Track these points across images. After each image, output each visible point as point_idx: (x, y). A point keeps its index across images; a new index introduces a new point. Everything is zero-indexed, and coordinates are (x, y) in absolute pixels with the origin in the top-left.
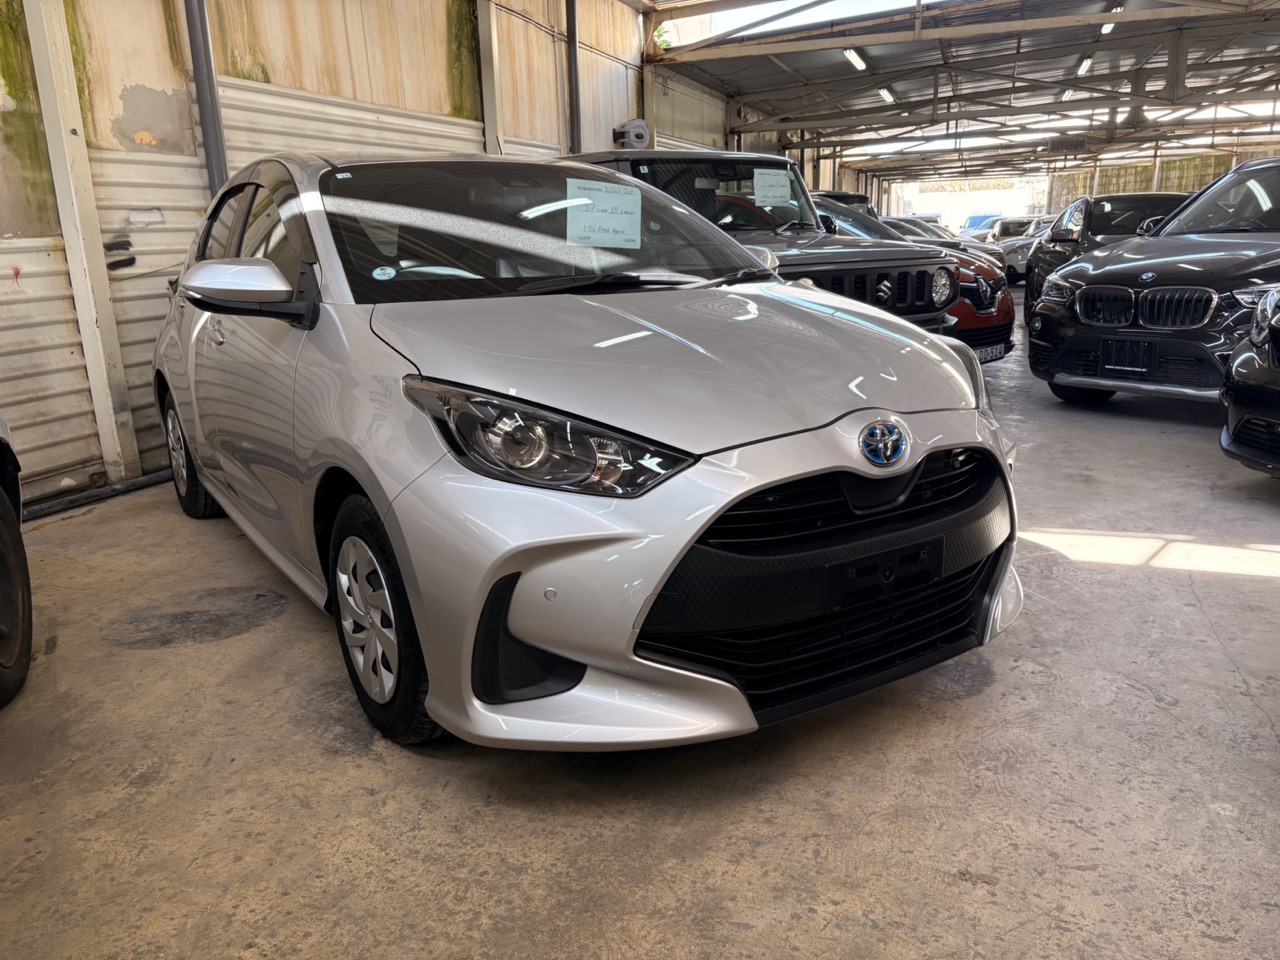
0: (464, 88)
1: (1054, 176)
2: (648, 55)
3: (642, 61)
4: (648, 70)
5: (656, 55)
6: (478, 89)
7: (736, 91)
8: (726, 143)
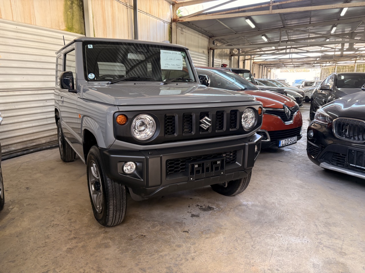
1: (322, 69)
2: (174, 19)
3: (172, 21)
5: (176, 19)
7: (212, 35)
8: (209, 53)
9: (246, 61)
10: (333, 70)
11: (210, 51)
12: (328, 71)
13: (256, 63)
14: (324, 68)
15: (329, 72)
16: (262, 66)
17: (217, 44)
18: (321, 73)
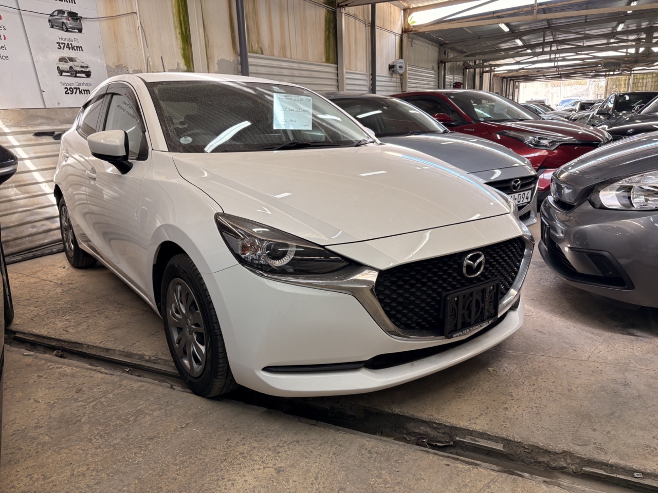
0: (331, 50)
1: (608, 79)
2: (405, 29)
3: (402, 32)
4: (405, 36)
5: (408, 28)
6: (335, 50)
7: (444, 42)
9: (484, 74)
10: (627, 81)
11: (440, 65)
12: (618, 83)
13: (498, 76)
14: (612, 78)
15: (620, 85)
16: (506, 80)
17: (449, 55)
18: (607, 87)
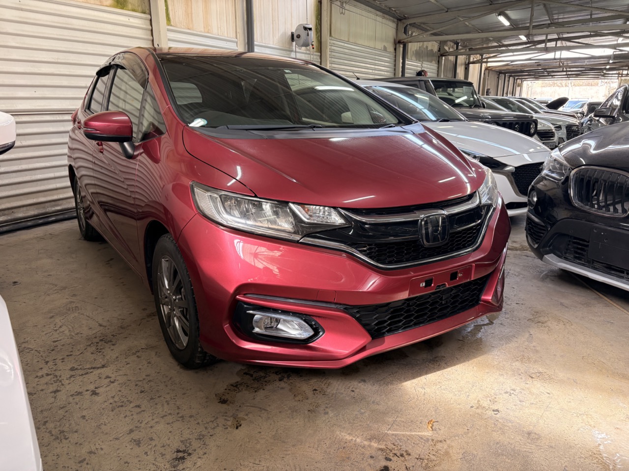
7: (403, 16)
8: (395, 49)
9: (471, 65)
11: (397, 45)
13: (491, 70)
16: (504, 75)
17: (412, 33)
